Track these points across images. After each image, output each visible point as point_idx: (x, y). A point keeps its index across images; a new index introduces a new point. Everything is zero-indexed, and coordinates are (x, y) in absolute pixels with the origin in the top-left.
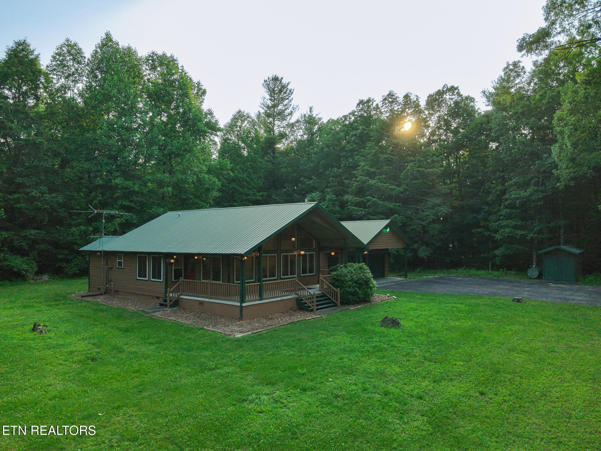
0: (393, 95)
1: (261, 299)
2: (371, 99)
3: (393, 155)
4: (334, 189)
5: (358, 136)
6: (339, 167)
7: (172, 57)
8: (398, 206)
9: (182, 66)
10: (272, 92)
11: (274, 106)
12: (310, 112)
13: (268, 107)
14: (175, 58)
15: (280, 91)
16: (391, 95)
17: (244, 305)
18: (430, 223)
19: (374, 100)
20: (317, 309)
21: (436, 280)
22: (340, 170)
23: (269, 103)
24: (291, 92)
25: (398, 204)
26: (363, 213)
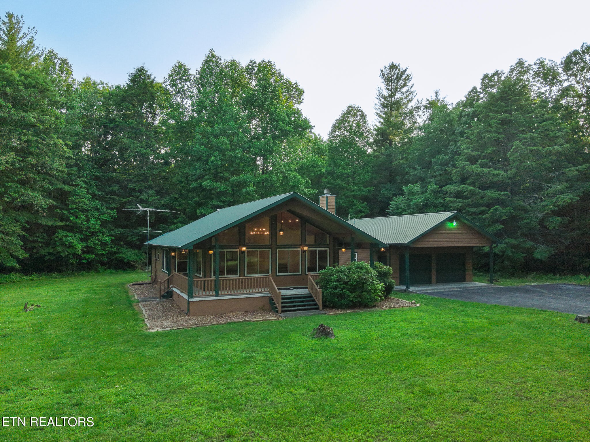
0: (523, 64)
1: (217, 295)
2: (499, 72)
3: (499, 133)
4: (439, 178)
5: (471, 115)
6: (446, 154)
7: (269, 63)
8: (503, 195)
9: (279, 70)
10: (388, 81)
11: (392, 95)
12: (436, 96)
13: (384, 97)
14: (272, 63)
15: (398, 79)
16: (520, 64)
17: (191, 300)
18: (548, 215)
19: (504, 72)
20: (283, 311)
21: (532, 289)
22: (447, 157)
23: (386, 93)
24: (408, 77)
25: (503, 193)
26: (461, 204)
